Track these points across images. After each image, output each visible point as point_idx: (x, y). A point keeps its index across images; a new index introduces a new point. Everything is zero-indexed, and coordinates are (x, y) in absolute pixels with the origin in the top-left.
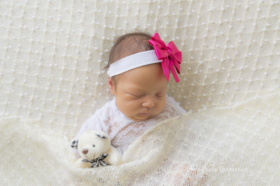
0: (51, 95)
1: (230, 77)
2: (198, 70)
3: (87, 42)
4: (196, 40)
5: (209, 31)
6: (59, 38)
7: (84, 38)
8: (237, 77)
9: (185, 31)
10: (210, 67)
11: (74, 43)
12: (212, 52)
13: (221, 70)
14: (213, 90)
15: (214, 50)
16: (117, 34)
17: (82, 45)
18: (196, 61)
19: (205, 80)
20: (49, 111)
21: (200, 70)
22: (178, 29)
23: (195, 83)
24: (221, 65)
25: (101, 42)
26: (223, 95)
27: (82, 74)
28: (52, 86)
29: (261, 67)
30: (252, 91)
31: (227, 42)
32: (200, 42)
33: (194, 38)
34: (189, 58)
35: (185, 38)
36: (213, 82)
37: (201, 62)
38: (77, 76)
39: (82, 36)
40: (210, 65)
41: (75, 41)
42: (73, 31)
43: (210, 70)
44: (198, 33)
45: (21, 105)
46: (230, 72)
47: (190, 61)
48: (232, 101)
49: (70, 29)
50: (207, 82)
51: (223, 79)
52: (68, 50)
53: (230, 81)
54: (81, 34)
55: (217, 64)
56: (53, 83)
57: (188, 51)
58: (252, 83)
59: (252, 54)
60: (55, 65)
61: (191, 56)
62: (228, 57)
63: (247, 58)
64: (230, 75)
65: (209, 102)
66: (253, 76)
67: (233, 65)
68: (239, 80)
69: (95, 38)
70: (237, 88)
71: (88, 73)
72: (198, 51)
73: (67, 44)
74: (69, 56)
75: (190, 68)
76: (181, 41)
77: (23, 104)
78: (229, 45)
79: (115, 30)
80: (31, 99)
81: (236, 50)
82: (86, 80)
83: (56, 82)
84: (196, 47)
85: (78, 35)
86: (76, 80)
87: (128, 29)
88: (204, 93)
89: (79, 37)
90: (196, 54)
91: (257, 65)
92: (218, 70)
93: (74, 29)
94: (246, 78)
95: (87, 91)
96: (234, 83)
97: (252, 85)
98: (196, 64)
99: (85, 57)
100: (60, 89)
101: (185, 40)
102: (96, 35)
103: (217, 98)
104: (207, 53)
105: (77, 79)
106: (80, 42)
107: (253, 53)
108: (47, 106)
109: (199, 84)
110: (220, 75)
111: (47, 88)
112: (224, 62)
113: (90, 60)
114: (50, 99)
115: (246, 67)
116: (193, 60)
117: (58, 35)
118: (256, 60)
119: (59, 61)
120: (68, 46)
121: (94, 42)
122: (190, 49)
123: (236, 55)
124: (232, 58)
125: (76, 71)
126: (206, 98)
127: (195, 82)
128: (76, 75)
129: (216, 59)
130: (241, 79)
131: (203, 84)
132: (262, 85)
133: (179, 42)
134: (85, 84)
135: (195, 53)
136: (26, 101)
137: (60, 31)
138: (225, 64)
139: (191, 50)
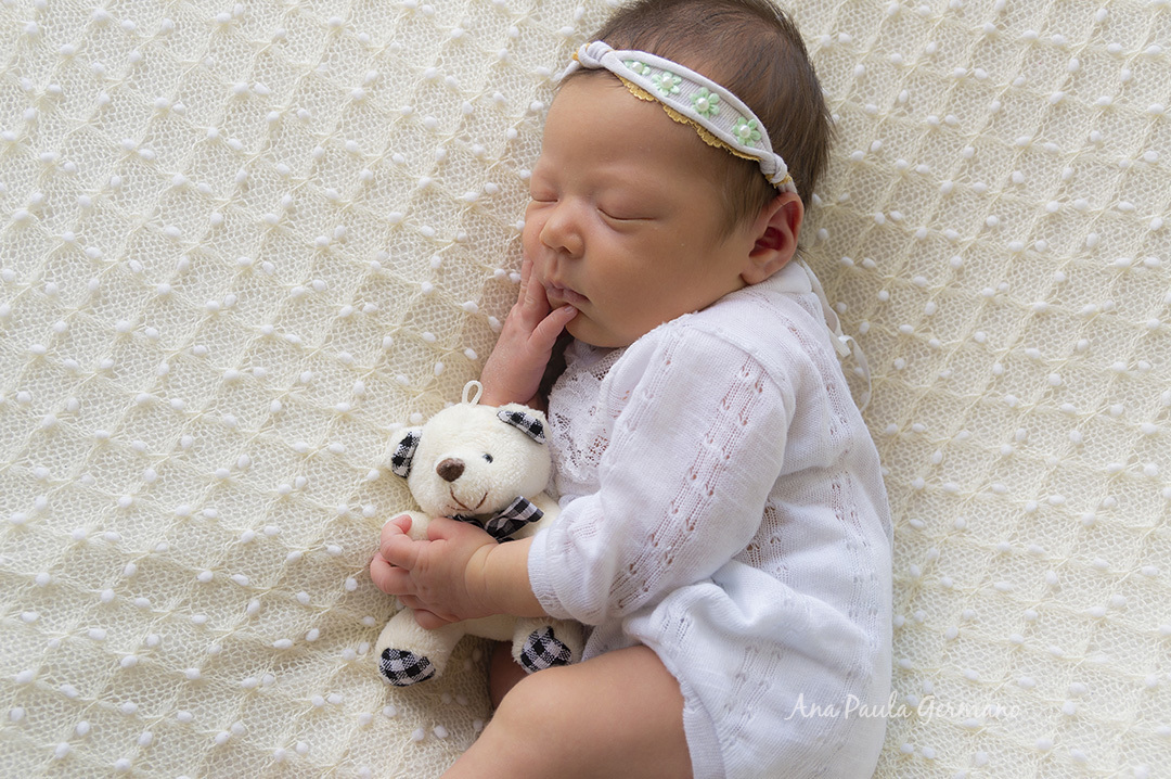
0: (361, 126)
4: (1060, 106)
18: (1032, 194)
21: (1039, 238)
28: (381, 87)
32: (1074, 122)
33: (1056, 94)
34: (1005, 176)
35: (1011, 83)
37: (1053, 207)
43: (1087, 254)
44: (1077, 79)
45: (223, 133)
47: (1004, 190)
56: (389, 77)
72: (1056, 153)
76: (990, 91)
77: (232, 131)
80: (274, 115)
83: (402, 77)
98: (1031, 209)
100: (410, 108)
101: (1008, 91)
104: (1095, 175)
105: (497, 94)
108: (329, 167)
109: (1021, 301)
111: (357, 90)
114: (350, 143)
116: (1022, 189)
122: (1019, 136)
125: (503, 64)
126: (1037, 367)
127: (1006, 286)
128: (496, 77)
131: (1040, 304)
133: (984, 94)
134: (522, 123)
135: (1038, 159)
136: (249, 121)
139: (1024, 140)
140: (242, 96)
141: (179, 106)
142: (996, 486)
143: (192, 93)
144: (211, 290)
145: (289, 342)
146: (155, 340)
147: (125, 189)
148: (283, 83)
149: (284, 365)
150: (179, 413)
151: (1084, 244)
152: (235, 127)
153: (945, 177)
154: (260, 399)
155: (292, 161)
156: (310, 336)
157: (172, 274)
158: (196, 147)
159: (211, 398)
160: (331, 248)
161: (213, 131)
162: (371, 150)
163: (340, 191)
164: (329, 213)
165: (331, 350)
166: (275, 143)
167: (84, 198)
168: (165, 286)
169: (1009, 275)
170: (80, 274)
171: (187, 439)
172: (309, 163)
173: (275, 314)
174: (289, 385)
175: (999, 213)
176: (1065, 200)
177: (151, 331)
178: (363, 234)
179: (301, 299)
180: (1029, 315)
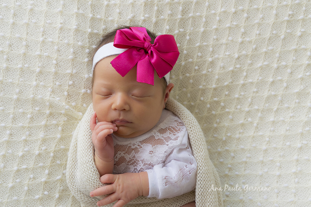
0: (22, 105)
1: (246, 77)
2: (207, 69)
3: (68, 36)
4: (204, 32)
5: (220, 21)
6: (30, 31)
7: (64, 31)
8: (255, 76)
9: (190, 22)
10: (222, 64)
11: (51, 38)
12: (224, 47)
13: (236, 68)
14: (227, 93)
15: (227, 44)
16: (106, 26)
17: (61, 40)
18: (204, 57)
19: (217, 82)
20: (21, 124)
21: (209, 68)
22: (182, 19)
23: (203, 86)
24: (235, 63)
25: (87, 36)
26: (238, 99)
27: (64, 77)
28: (22, 92)
29: (284, 63)
30: (273, 93)
31: (242, 35)
32: (209, 35)
33: (202, 29)
34: (196, 55)
35: (190, 30)
36: (226, 84)
37: (210, 59)
38: (57, 80)
39: (61, 29)
40: (221, 63)
41: (51, 35)
42: (48, 22)
43: (222, 69)
44: (207, 23)
46: (246, 70)
47: (197, 59)
48: (250, 105)
49: (45, 19)
50: (218, 84)
51: (238, 79)
52: (43, 46)
53: (246, 82)
54: (60, 25)
55: (230, 61)
56: (23, 89)
57: (195, 47)
58: (273, 82)
59: (273, 48)
60: (26, 65)
61: (198, 52)
62: (244, 52)
63: (266, 53)
64: (247, 75)
65: (222, 108)
66: (274, 75)
67: (249, 62)
68: (258, 80)
69: (77, 30)
70: (255, 90)
71: (72, 75)
72: (207, 45)
73: (41, 39)
74: (45, 54)
75: (197, 68)
76: (185, 34)
78: (244, 38)
79: (105, 21)
81: (253, 43)
82: (69, 86)
83: (27, 87)
84: (205, 41)
85: (55, 28)
86: (55, 84)
87: (121, 20)
88: (215, 97)
89: (56, 30)
90: (204, 50)
91: (278, 60)
92: (231, 69)
93: (50, 19)
94: (265, 78)
95: (69, 99)
96: (252, 83)
97: (274, 85)
98: (205, 61)
99: (66, 56)
100: (33, 95)
101: (190, 33)
102: (79, 27)
103: (231, 103)
104: (218, 48)
105: (57, 83)
106: (59, 37)
107: (273, 46)
108: (17, 119)
109: (209, 87)
110: (234, 74)
111: (15, 97)
112: (238, 58)
113: (73, 60)
114: (20, 110)
115: (266, 63)
116: (201, 57)
117: (29, 28)
118: (277, 55)
119: (30, 61)
120: (43, 42)
121: (78, 36)
122: (196, 44)
123: (253, 50)
124: (249, 54)
125: (56, 73)
126: (218, 103)
127: (205, 84)
128: (55, 78)
129: (229, 55)
130: (260, 78)
131: (214, 86)
132: (285, 85)
133: (184, 35)
134: (68, 90)
135: (203, 48)
137: (32, 22)
138: (240, 61)
139: (198, 44)
145: (24, 169)
149: (25, 175)
151: (221, 67)
154: (21, 188)
155: (5, 122)
156: (29, 164)
159: (8, 194)
160: (27, 139)
162: (28, 110)
163: (23, 123)
164: (23, 130)
165: (37, 165)
169: (205, 80)
172: (10, 121)
173: (17, 163)
174: (28, 180)
175: (197, 65)
176: (212, 57)
178: (35, 131)
179: (23, 156)
180: (212, 90)
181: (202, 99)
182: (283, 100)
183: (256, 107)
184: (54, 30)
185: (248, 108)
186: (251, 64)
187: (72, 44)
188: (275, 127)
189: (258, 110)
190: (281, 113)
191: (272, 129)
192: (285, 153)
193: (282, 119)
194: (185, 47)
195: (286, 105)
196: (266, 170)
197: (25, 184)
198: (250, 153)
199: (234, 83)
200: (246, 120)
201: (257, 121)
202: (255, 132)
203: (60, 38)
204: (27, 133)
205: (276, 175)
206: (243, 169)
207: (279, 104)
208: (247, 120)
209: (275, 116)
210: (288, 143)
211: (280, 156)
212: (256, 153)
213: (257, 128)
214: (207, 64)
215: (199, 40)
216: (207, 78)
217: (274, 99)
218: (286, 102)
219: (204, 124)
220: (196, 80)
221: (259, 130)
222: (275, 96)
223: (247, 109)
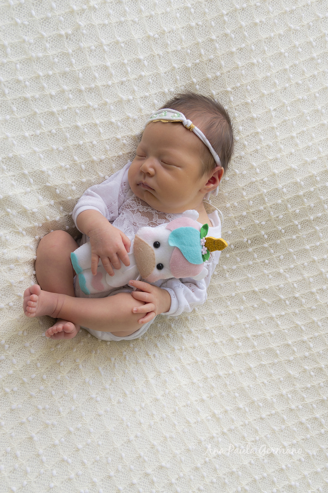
140: (139, 60)
141: (123, 45)
142: (205, 318)
143: (128, 45)
144: (93, 100)
146: (69, 99)
147: (93, 52)
148: (152, 68)
149: (93, 135)
150: (58, 122)
151: (279, 285)
152: (132, 66)
153: (268, 243)
154: (79, 137)
155: (139, 89)
156: (105, 135)
157: (87, 86)
158: (119, 60)
159: (69, 126)
160: (130, 119)
161: (126, 61)
164: (137, 111)
166: (138, 81)
167: (82, 44)
168: (83, 88)
169: (257, 277)
170: (65, 63)
171: (54, 131)
172: (142, 95)
173: (103, 121)
174: (89, 141)
175: (270, 261)
176: (285, 272)
177: (71, 96)
179: (111, 123)
180: (252, 289)
181: (238, 284)
182: (276, 365)
183: (256, 344)
184: (242, 97)
185: (251, 336)
186: (295, 314)
187: (237, 121)
188: (245, 373)
189: (254, 347)
190: (262, 371)
191: (243, 371)
192: (226, 396)
193: (257, 374)
194: (284, 239)
195: (272, 371)
196: (201, 385)
197: (84, 139)
198: (207, 362)
199: (269, 308)
200: (237, 340)
201: (242, 352)
202: (231, 356)
203: (237, 107)
204: (136, 117)
205: (201, 396)
206: (189, 362)
207: (270, 364)
208: (238, 342)
209: (256, 367)
210: (237, 395)
211: (221, 393)
212: (210, 368)
213: (236, 355)
214: (275, 270)
215: (296, 250)
216: (261, 278)
217: (272, 356)
218: (275, 370)
219: (212, 299)
220: (254, 267)
221: (234, 359)
222: (276, 355)
223: (249, 335)
